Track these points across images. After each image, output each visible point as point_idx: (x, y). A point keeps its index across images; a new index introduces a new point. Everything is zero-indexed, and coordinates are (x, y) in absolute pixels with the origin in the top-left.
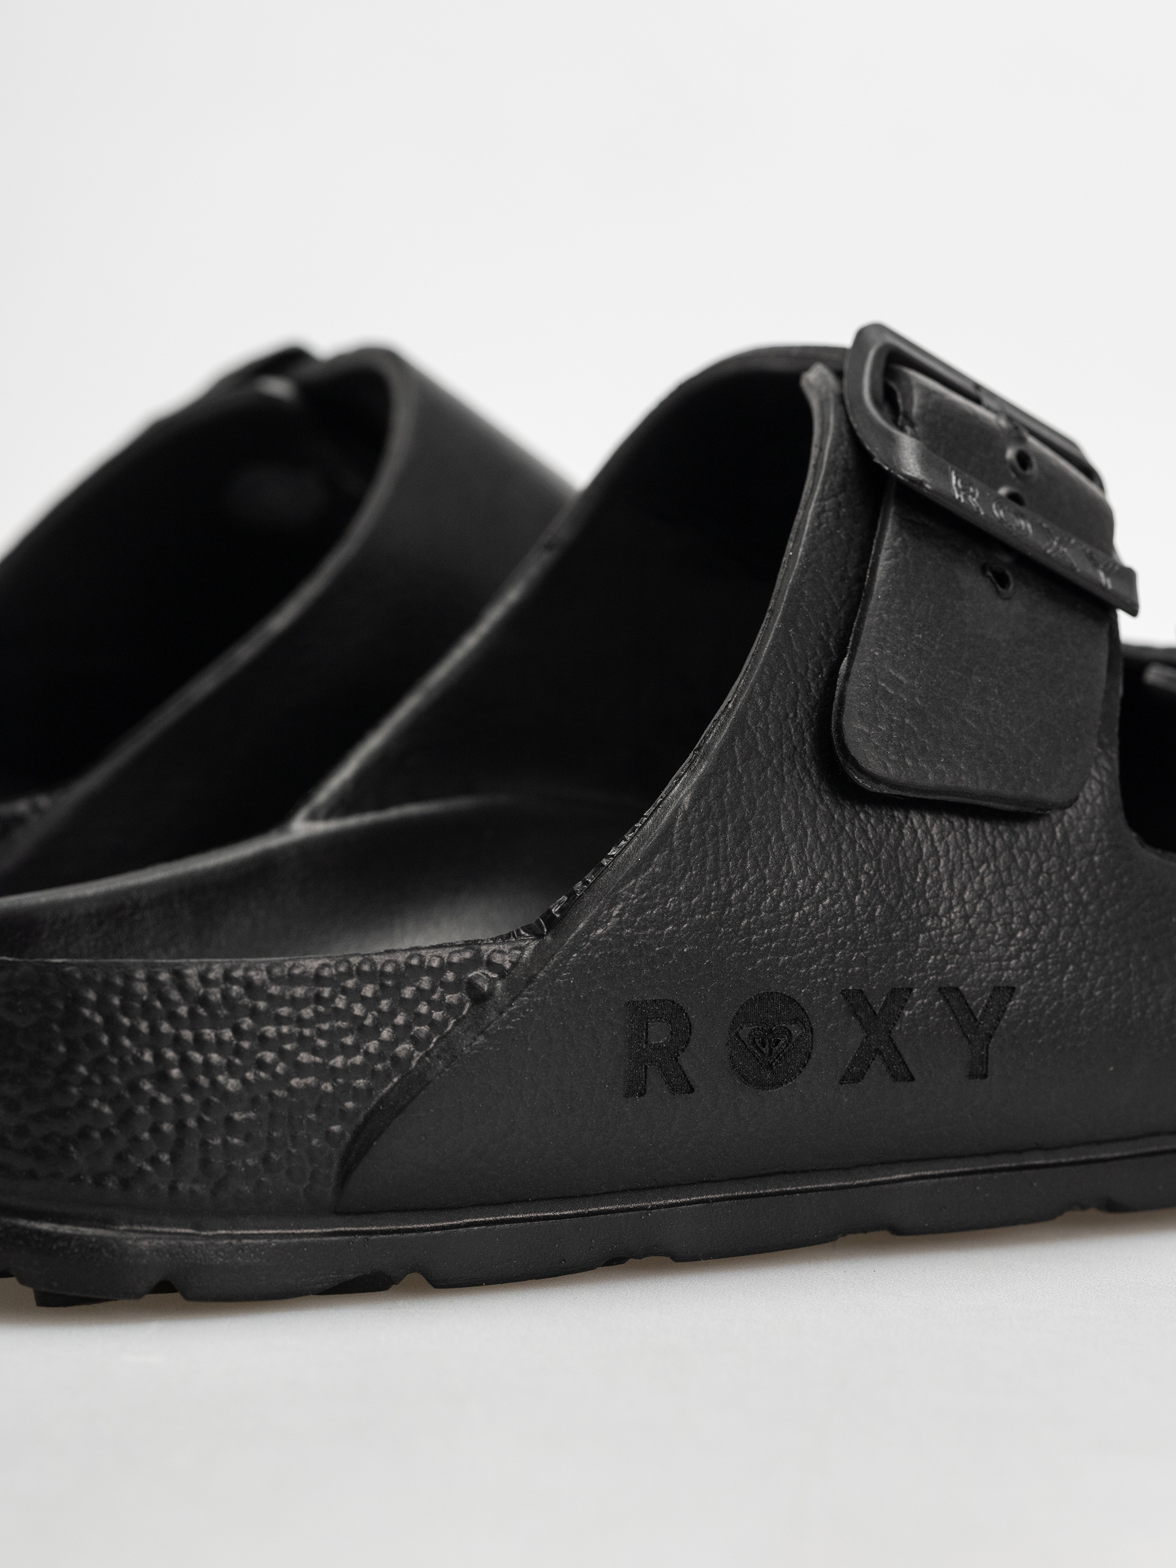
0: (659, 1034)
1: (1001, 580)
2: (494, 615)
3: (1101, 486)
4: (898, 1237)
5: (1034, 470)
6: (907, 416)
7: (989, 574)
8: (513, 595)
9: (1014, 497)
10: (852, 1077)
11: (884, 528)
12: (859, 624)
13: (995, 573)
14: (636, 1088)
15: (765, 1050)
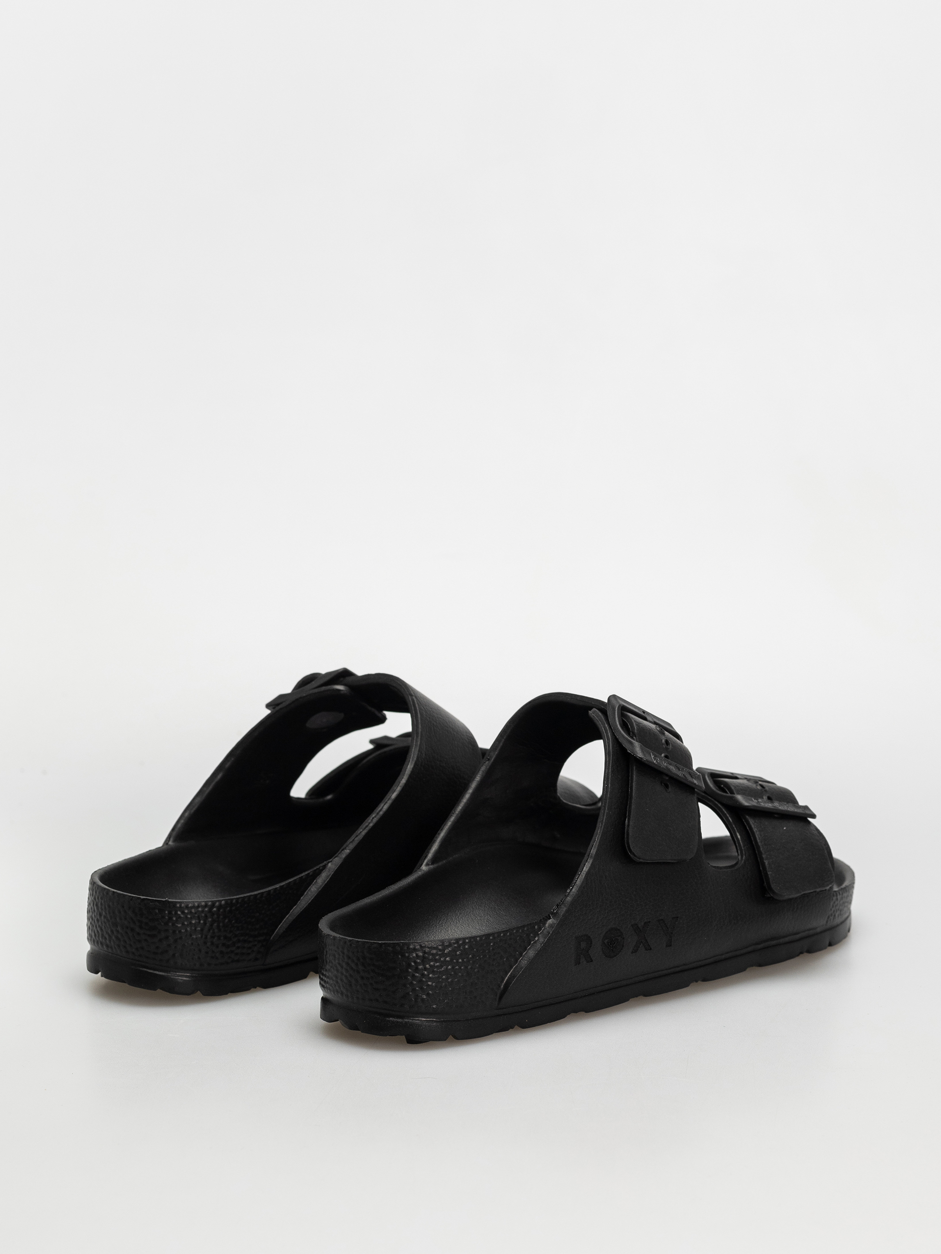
0: (583, 945)
1: (667, 786)
2: (474, 785)
3: (682, 741)
4: (645, 997)
5: (670, 747)
6: (633, 733)
7: (663, 784)
8: (478, 778)
9: (666, 757)
10: (635, 951)
11: (632, 774)
12: (629, 807)
13: (664, 784)
14: (578, 963)
15: (611, 946)
